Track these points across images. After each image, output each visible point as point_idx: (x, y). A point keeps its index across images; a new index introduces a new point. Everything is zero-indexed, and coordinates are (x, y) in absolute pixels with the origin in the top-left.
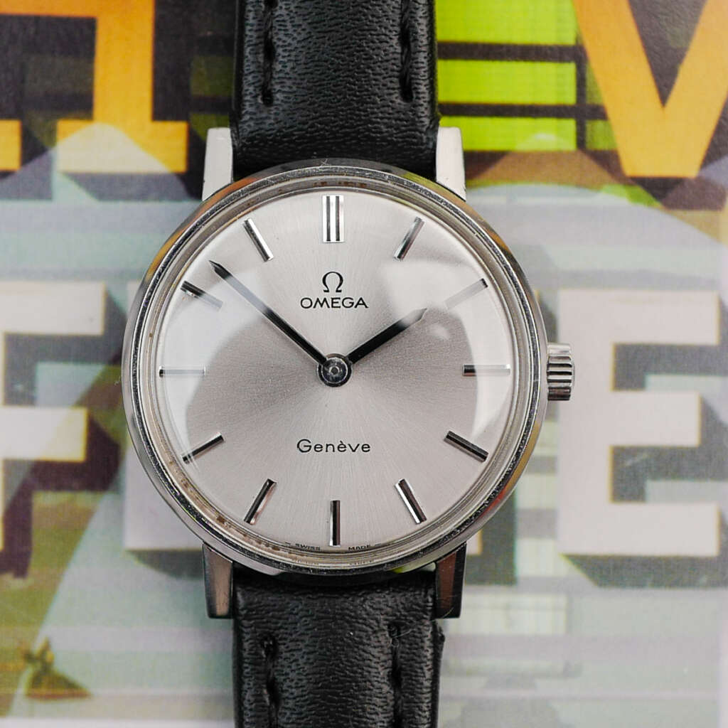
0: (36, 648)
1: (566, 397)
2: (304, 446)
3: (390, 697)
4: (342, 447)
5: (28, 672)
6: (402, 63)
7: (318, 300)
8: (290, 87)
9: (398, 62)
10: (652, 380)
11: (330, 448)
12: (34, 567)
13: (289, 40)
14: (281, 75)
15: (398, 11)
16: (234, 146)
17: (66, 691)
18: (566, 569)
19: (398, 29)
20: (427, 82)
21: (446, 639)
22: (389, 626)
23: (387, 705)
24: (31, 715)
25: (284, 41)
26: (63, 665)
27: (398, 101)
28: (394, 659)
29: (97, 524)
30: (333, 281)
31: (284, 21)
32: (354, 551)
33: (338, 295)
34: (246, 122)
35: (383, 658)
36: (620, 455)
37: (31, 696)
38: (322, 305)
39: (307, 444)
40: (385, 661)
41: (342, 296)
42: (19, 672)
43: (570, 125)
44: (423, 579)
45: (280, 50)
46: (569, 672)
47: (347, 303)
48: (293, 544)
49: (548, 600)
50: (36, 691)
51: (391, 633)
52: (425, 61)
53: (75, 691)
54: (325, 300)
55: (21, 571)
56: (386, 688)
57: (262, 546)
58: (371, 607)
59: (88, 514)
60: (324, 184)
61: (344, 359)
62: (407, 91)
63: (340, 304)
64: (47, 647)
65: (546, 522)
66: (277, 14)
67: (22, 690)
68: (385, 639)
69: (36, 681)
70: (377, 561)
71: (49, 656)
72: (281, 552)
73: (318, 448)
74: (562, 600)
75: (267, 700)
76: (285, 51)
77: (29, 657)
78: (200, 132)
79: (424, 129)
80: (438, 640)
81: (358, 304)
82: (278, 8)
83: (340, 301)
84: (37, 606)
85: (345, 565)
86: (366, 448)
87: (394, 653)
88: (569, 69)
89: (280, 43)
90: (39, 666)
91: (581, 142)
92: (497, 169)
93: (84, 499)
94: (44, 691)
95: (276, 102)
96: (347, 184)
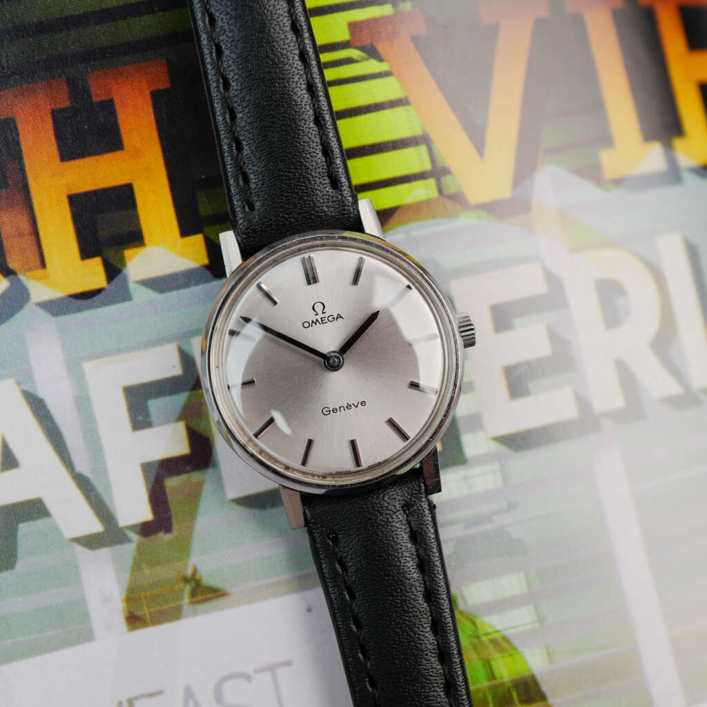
0: (189, 573)
1: (473, 344)
2: (327, 412)
3: (414, 550)
4: (349, 407)
5: (188, 589)
6: (328, 167)
7: (313, 321)
8: (263, 197)
9: (326, 167)
10: (516, 322)
11: (342, 409)
12: (176, 525)
13: (256, 169)
14: (256, 190)
15: (318, 136)
16: (238, 241)
17: (214, 595)
18: (494, 447)
19: (320, 147)
20: (345, 175)
21: (437, 506)
22: (402, 507)
23: (413, 555)
24: (196, 614)
25: (253, 170)
26: (208, 579)
27: (330, 191)
28: (410, 527)
29: (208, 489)
30: (319, 308)
31: (250, 157)
32: (372, 468)
33: (324, 315)
34: (241, 224)
35: (403, 527)
36: (509, 371)
37: (192, 603)
38: (316, 324)
39: (327, 409)
40: (405, 529)
41: (326, 315)
42: (182, 590)
43: (431, 182)
44: (415, 474)
45: (252, 176)
46: (511, 507)
47: (330, 319)
48: (334, 472)
49: (488, 468)
50: (195, 599)
51: (404, 512)
52: (341, 163)
53: (219, 593)
54: (317, 320)
55: (168, 529)
56: (410, 545)
57: (316, 478)
58: (389, 498)
59: (200, 485)
60: (299, 250)
61: (338, 353)
62: (335, 183)
63: (327, 321)
64: (195, 571)
65: (476, 422)
66: (245, 154)
67: (186, 601)
68: (401, 516)
69: (194, 593)
70: (386, 471)
71: (197, 577)
72: (328, 479)
73: (335, 410)
74: (497, 466)
75: (340, 570)
76: (255, 175)
77: (186, 580)
78: (212, 237)
79: (350, 204)
80: (432, 507)
81: (337, 318)
82: (244, 151)
83: (326, 319)
84: (183, 548)
85: (368, 477)
86: (363, 403)
87: (409, 523)
88: (423, 149)
89: (251, 171)
90: (193, 583)
91: (440, 190)
92: (395, 218)
93: (195, 476)
94: (199, 598)
95: (257, 208)
96: (313, 247)
